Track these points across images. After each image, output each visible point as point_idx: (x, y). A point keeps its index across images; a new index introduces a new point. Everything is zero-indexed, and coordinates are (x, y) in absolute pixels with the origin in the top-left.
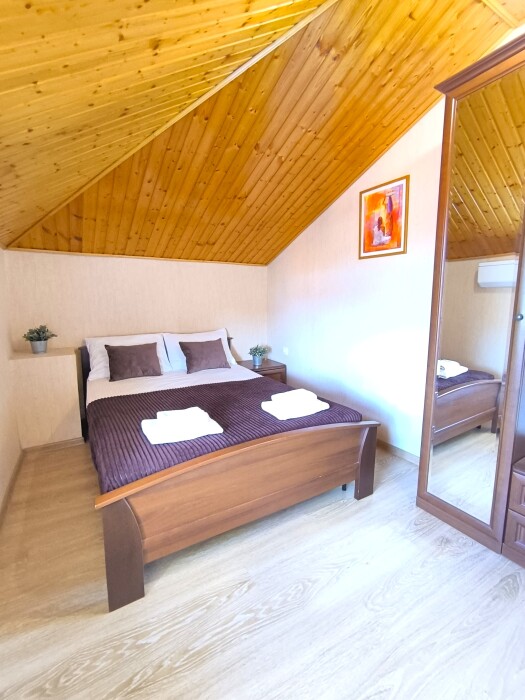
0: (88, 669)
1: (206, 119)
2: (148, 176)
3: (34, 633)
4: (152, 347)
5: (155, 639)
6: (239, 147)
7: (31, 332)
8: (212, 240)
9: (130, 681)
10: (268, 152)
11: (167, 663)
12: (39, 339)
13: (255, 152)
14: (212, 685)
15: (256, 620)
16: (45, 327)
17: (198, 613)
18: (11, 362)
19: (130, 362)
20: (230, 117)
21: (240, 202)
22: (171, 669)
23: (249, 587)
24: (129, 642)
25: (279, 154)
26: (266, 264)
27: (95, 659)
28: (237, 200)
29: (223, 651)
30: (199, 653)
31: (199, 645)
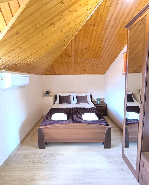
0: (31, 156)
1: (71, 46)
2: (64, 59)
3: (28, 147)
4: (69, 96)
5: (41, 156)
6: (81, 49)
7: (46, 92)
8: (85, 70)
9: (34, 161)
10: (89, 49)
11: (41, 161)
12: (47, 93)
13: (86, 50)
14: (44, 168)
15: (59, 162)
16: (48, 91)
17: (51, 156)
18: (42, 98)
19: (63, 100)
20: (76, 45)
21: (88, 61)
22: (41, 162)
23: (62, 156)
24: (38, 155)
25: (93, 49)
26: (104, 74)
27: (32, 155)
28: (87, 60)
29: (50, 164)
30: (46, 162)
31: (47, 161)
